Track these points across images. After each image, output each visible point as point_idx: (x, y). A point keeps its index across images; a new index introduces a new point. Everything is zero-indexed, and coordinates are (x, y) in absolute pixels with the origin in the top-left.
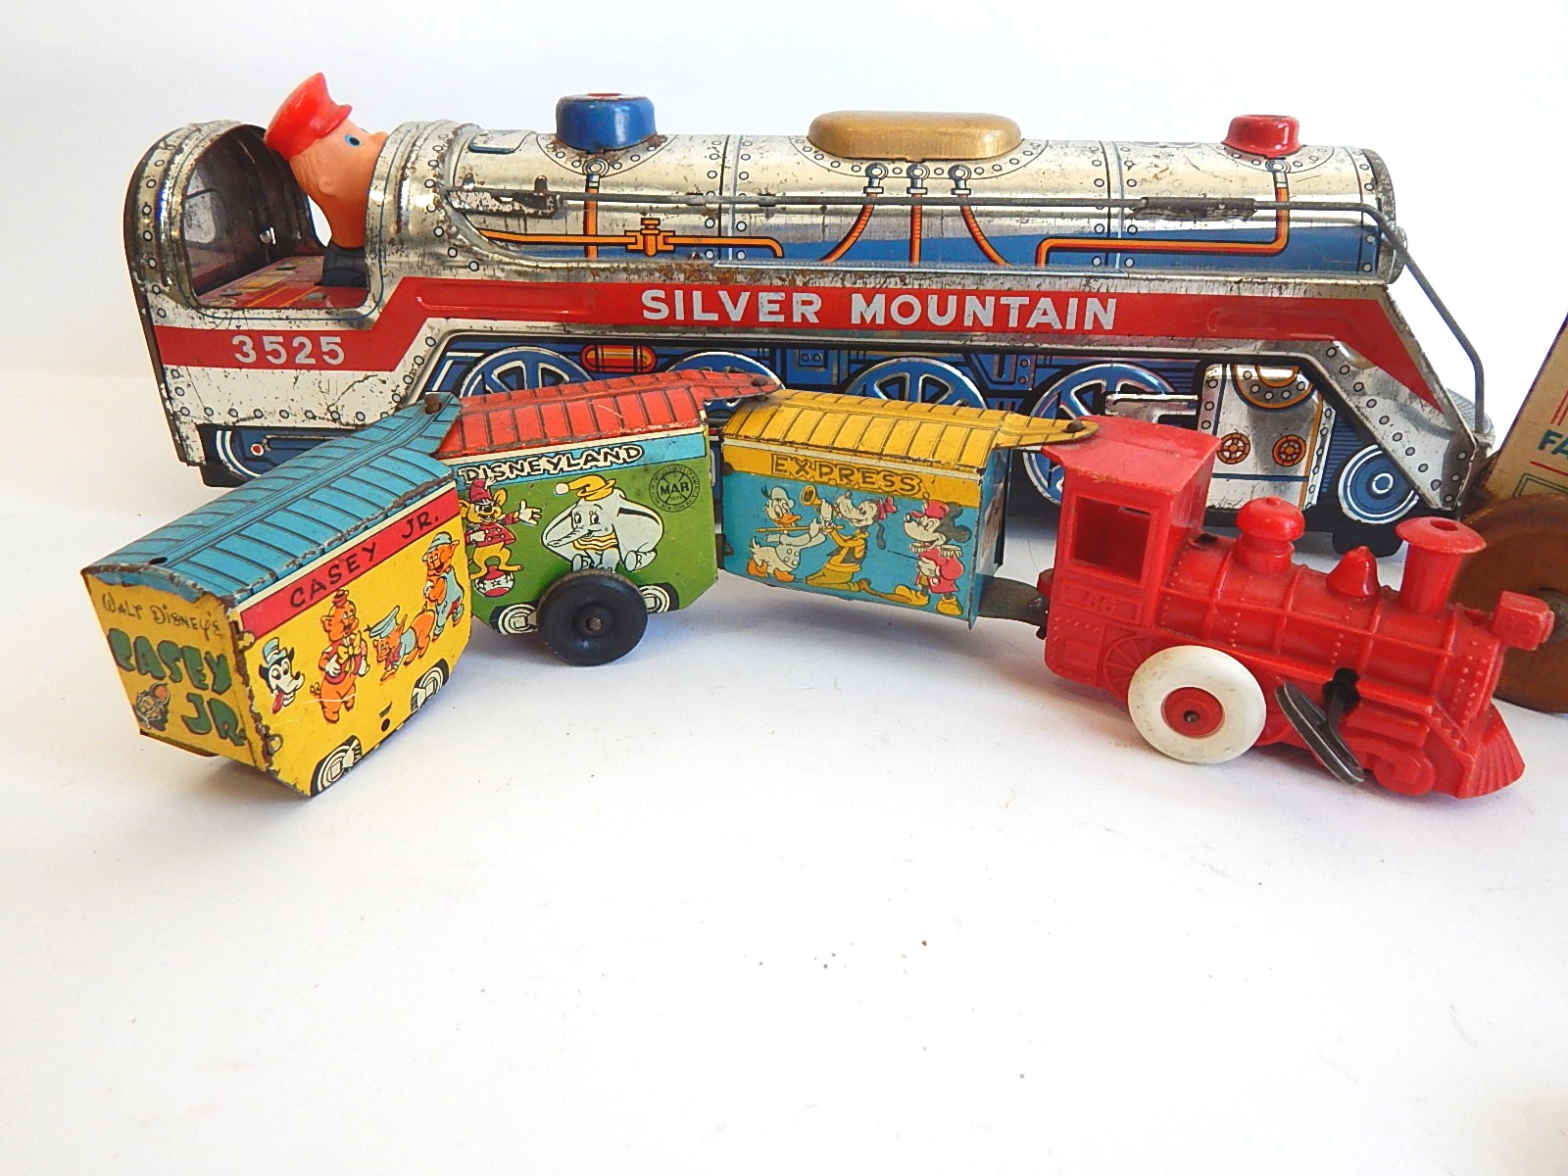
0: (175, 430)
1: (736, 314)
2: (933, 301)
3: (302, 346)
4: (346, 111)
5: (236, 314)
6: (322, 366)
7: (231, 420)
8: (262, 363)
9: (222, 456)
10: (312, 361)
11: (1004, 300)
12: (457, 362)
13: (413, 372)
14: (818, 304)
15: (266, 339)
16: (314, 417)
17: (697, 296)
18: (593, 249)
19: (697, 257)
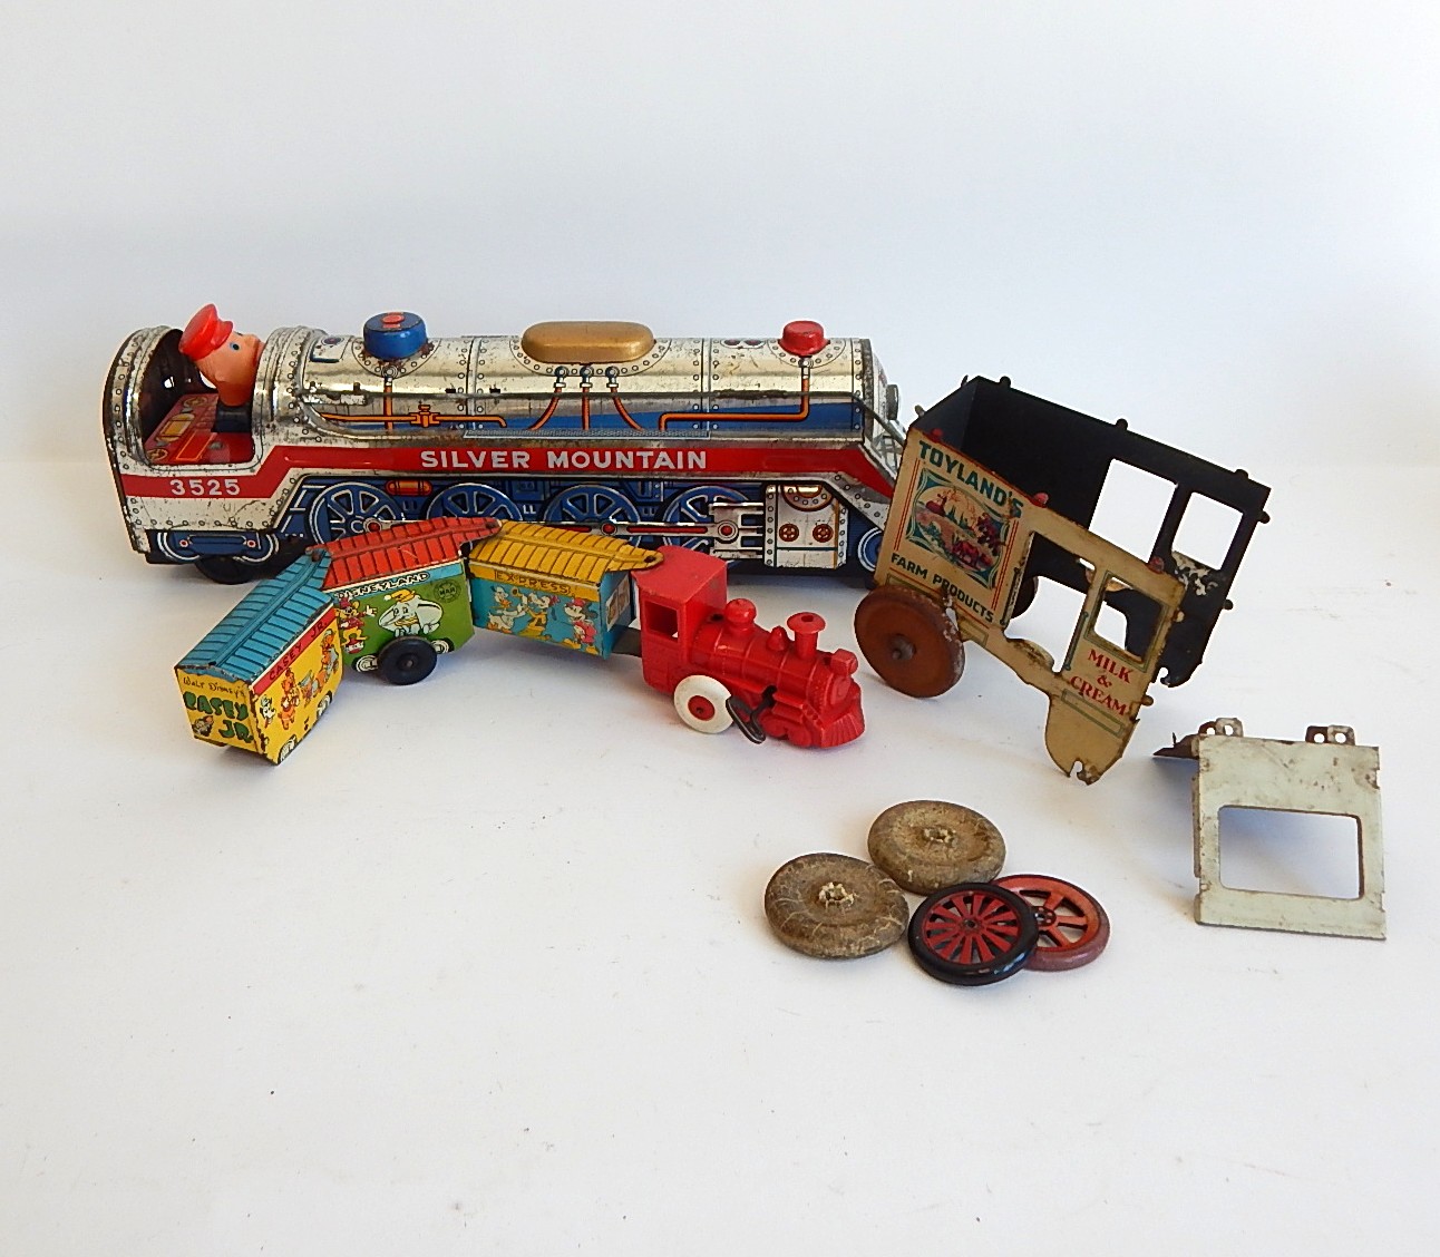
0: (131, 533)
1: (479, 464)
2: (596, 454)
3: (213, 485)
4: (230, 325)
5: (173, 468)
6: (226, 496)
7: (168, 527)
8: (188, 495)
9: (161, 548)
10: (220, 493)
11: (638, 454)
12: (309, 491)
13: (282, 498)
14: (527, 458)
15: (191, 482)
16: (220, 525)
17: (454, 454)
18: (390, 424)
19: (454, 429)
